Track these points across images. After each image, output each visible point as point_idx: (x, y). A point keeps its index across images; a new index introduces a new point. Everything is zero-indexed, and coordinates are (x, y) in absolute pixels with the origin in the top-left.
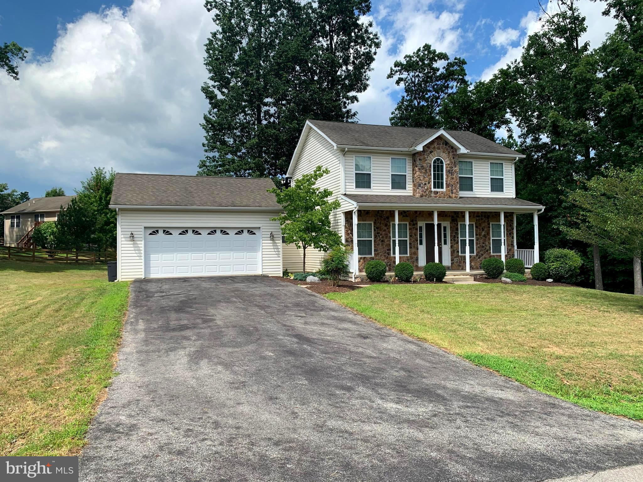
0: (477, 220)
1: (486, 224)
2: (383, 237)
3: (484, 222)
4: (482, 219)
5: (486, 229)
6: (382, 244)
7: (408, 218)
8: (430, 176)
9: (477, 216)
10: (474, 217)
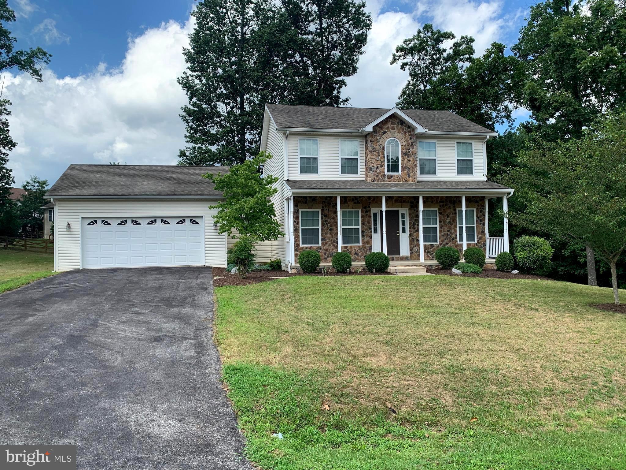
0: (440, 206)
1: (452, 210)
2: (331, 226)
3: (450, 207)
7: (361, 205)
8: (383, 159)
9: (441, 202)
10: (437, 203)
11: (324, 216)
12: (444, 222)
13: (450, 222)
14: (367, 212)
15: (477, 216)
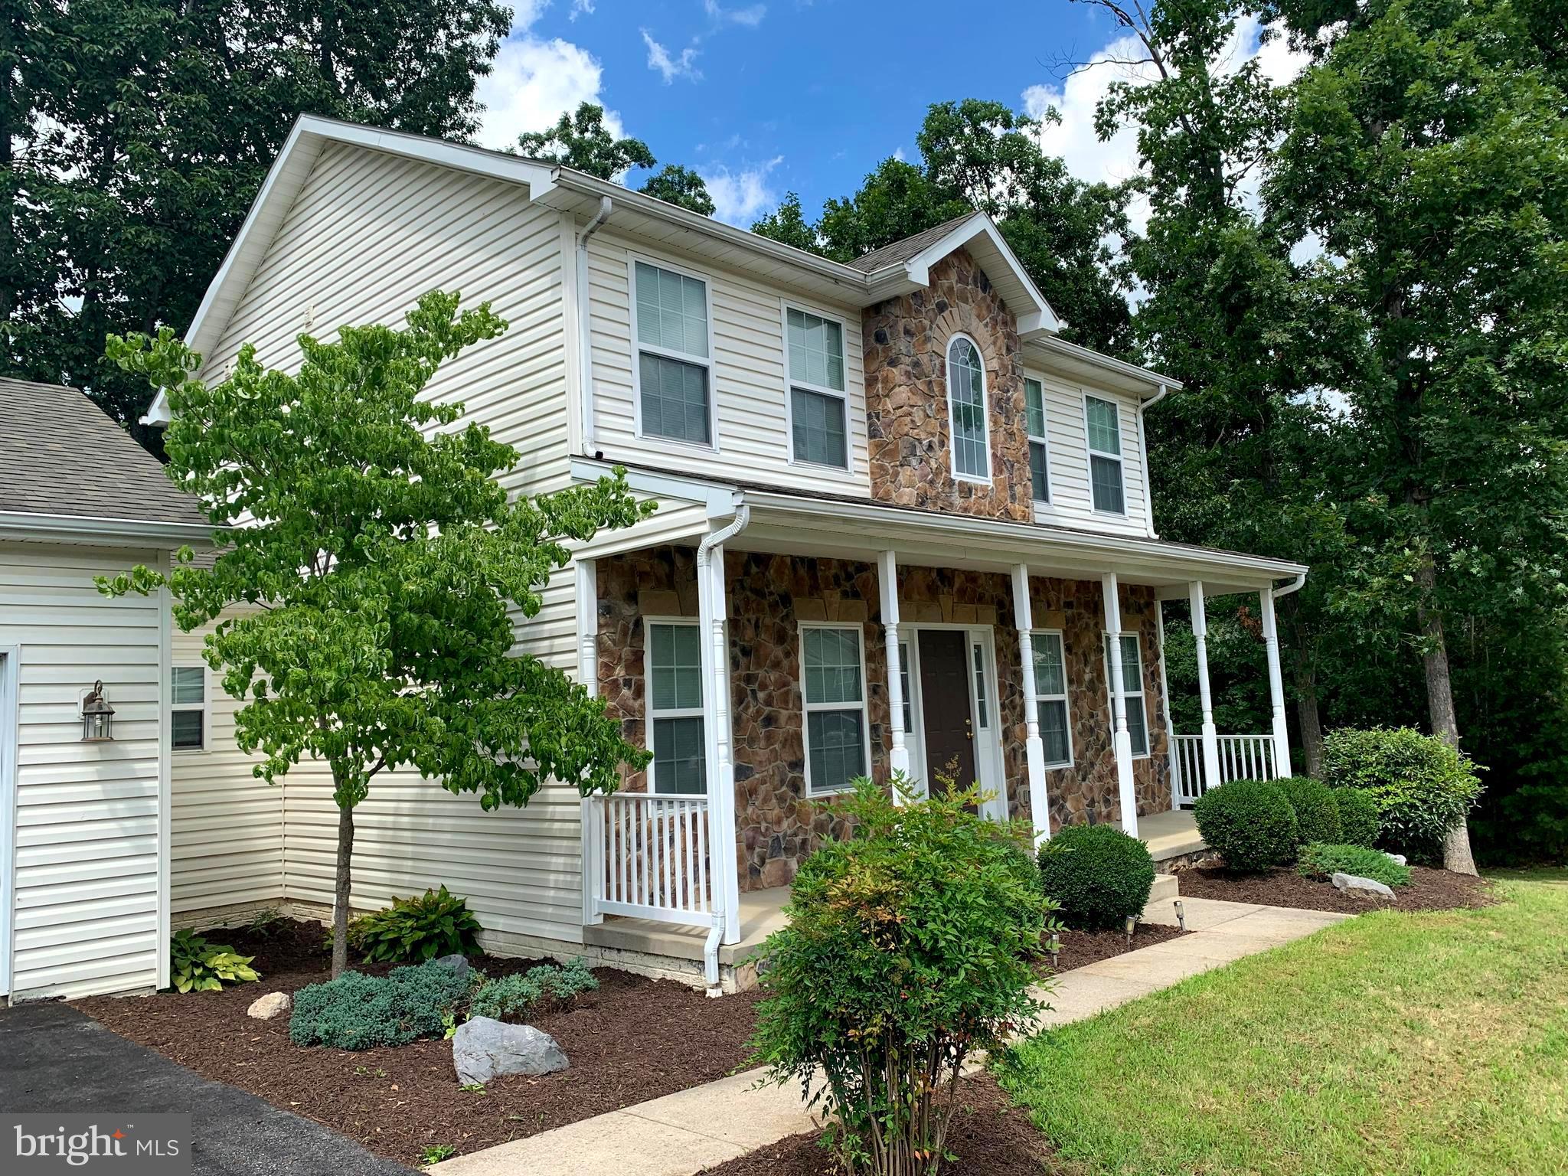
0: (1066, 620)
1: (1092, 637)
2: (769, 702)
3: (1087, 625)
4: (1080, 617)
5: (1093, 658)
6: (769, 738)
7: (862, 605)
8: (943, 415)
9: (1066, 602)
10: (1058, 605)
13: (1091, 682)
14: (882, 635)
15: (1144, 660)
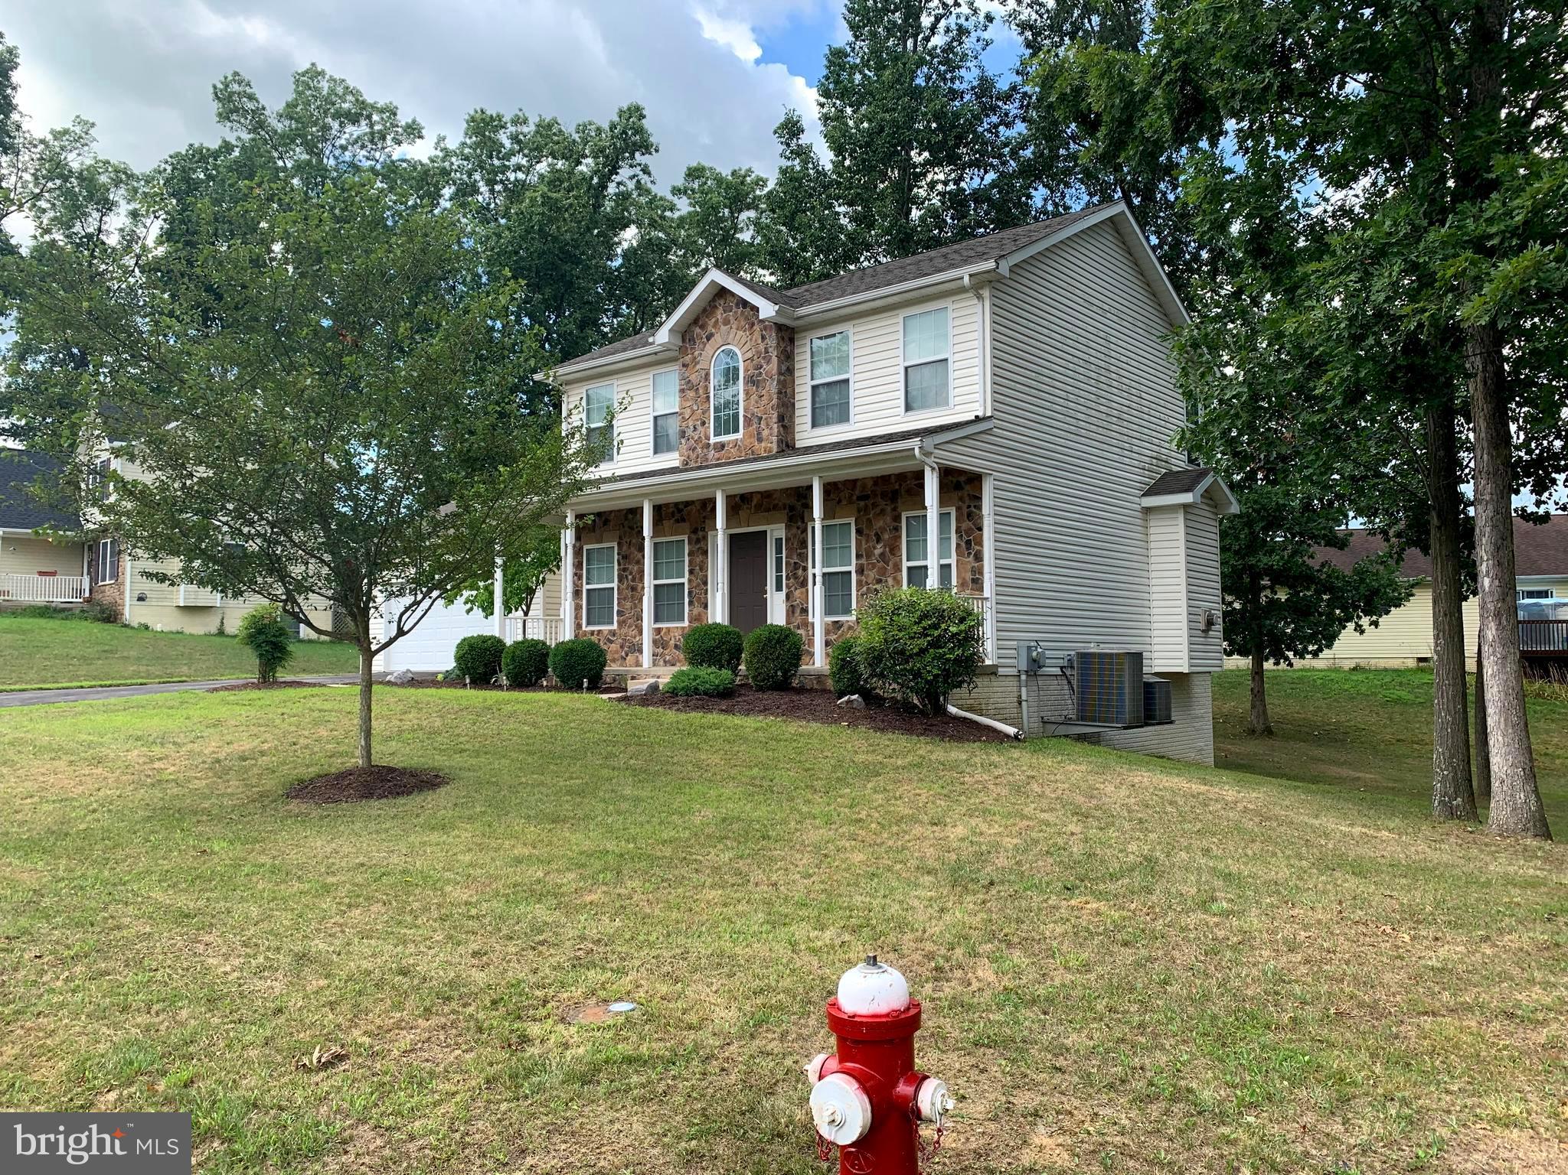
0: (859, 511)
1: (888, 519)
3: (883, 511)
4: (874, 505)
5: (886, 536)
6: (632, 597)
7: (686, 525)
8: (707, 405)
9: (860, 498)
10: (850, 502)
11: (624, 558)
12: (869, 555)
13: (882, 555)
14: (698, 541)
15: (958, 531)
